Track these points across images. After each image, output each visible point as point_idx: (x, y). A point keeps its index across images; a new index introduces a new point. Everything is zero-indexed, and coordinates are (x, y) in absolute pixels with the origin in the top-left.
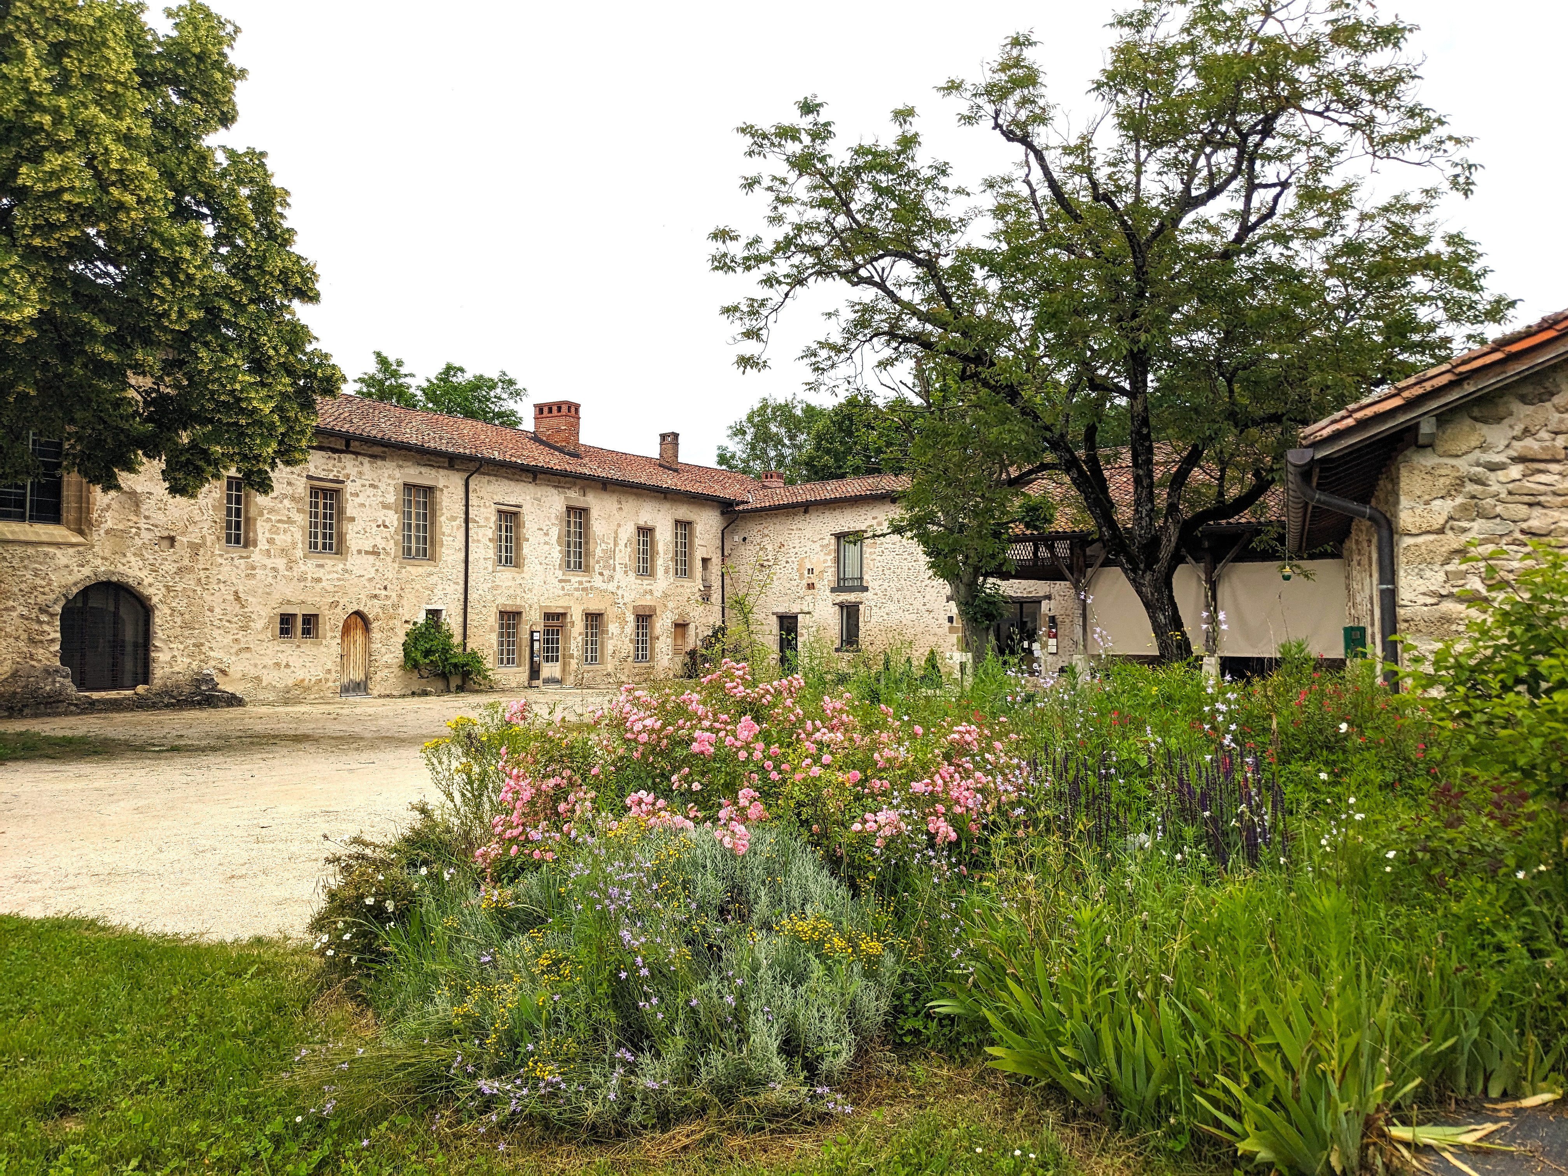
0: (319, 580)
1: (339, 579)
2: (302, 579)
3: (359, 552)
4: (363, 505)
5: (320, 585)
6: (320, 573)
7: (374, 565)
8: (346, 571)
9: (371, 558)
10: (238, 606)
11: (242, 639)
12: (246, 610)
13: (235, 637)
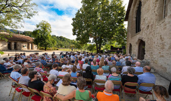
10: (161, 40)
11: (161, 52)
12: (163, 42)
13: (160, 51)
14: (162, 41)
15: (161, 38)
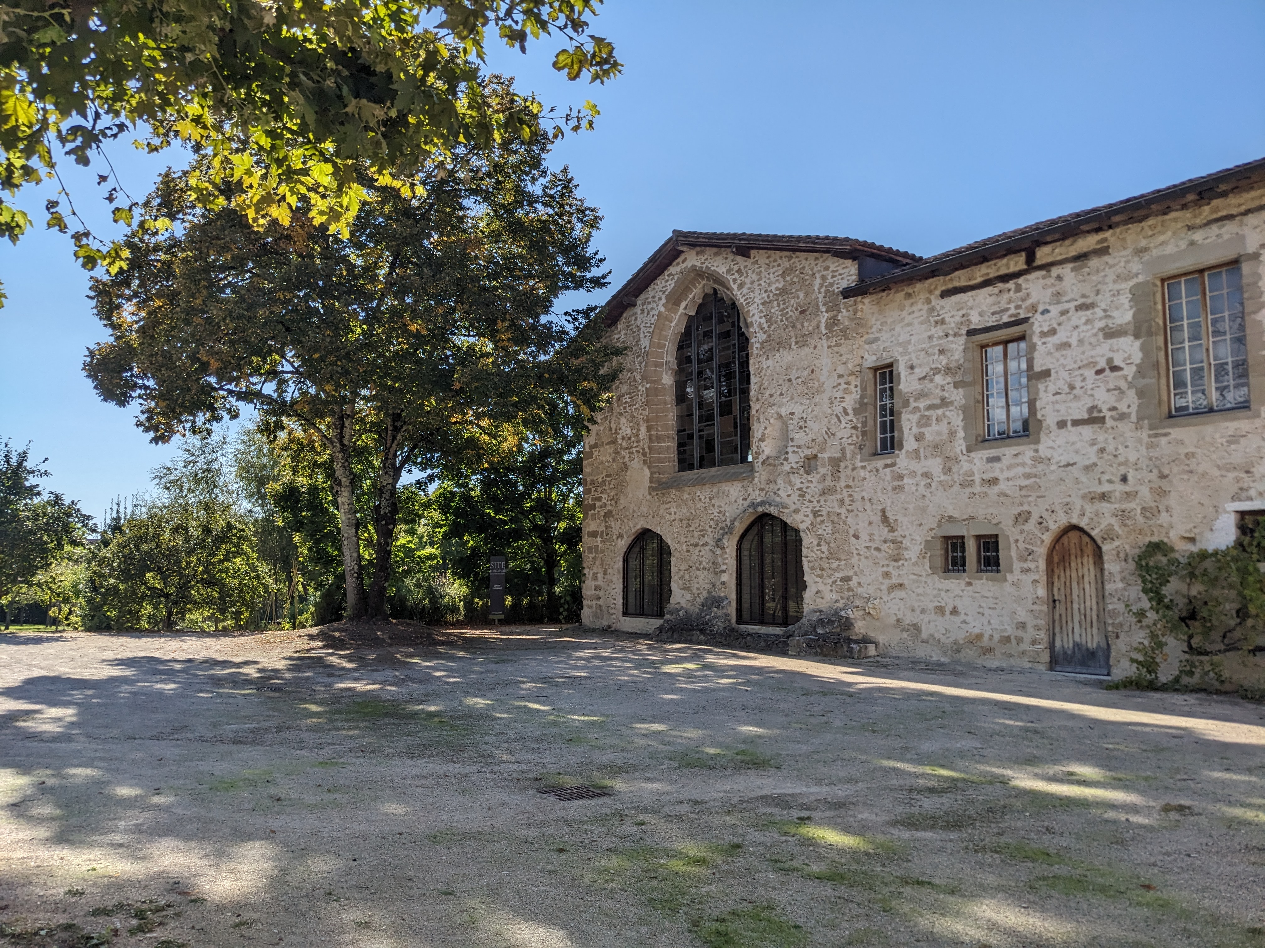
0: (993, 482)
1: (1028, 476)
2: (967, 484)
3: (1062, 424)
4: (1066, 345)
5: (996, 489)
6: (996, 471)
7: (1093, 443)
8: (1039, 460)
9: (1087, 431)
10: (886, 529)
11: (893, 572)
12: (896, 533)
13: (885, 569)
14: (892, 530)
15: (885, 519)
